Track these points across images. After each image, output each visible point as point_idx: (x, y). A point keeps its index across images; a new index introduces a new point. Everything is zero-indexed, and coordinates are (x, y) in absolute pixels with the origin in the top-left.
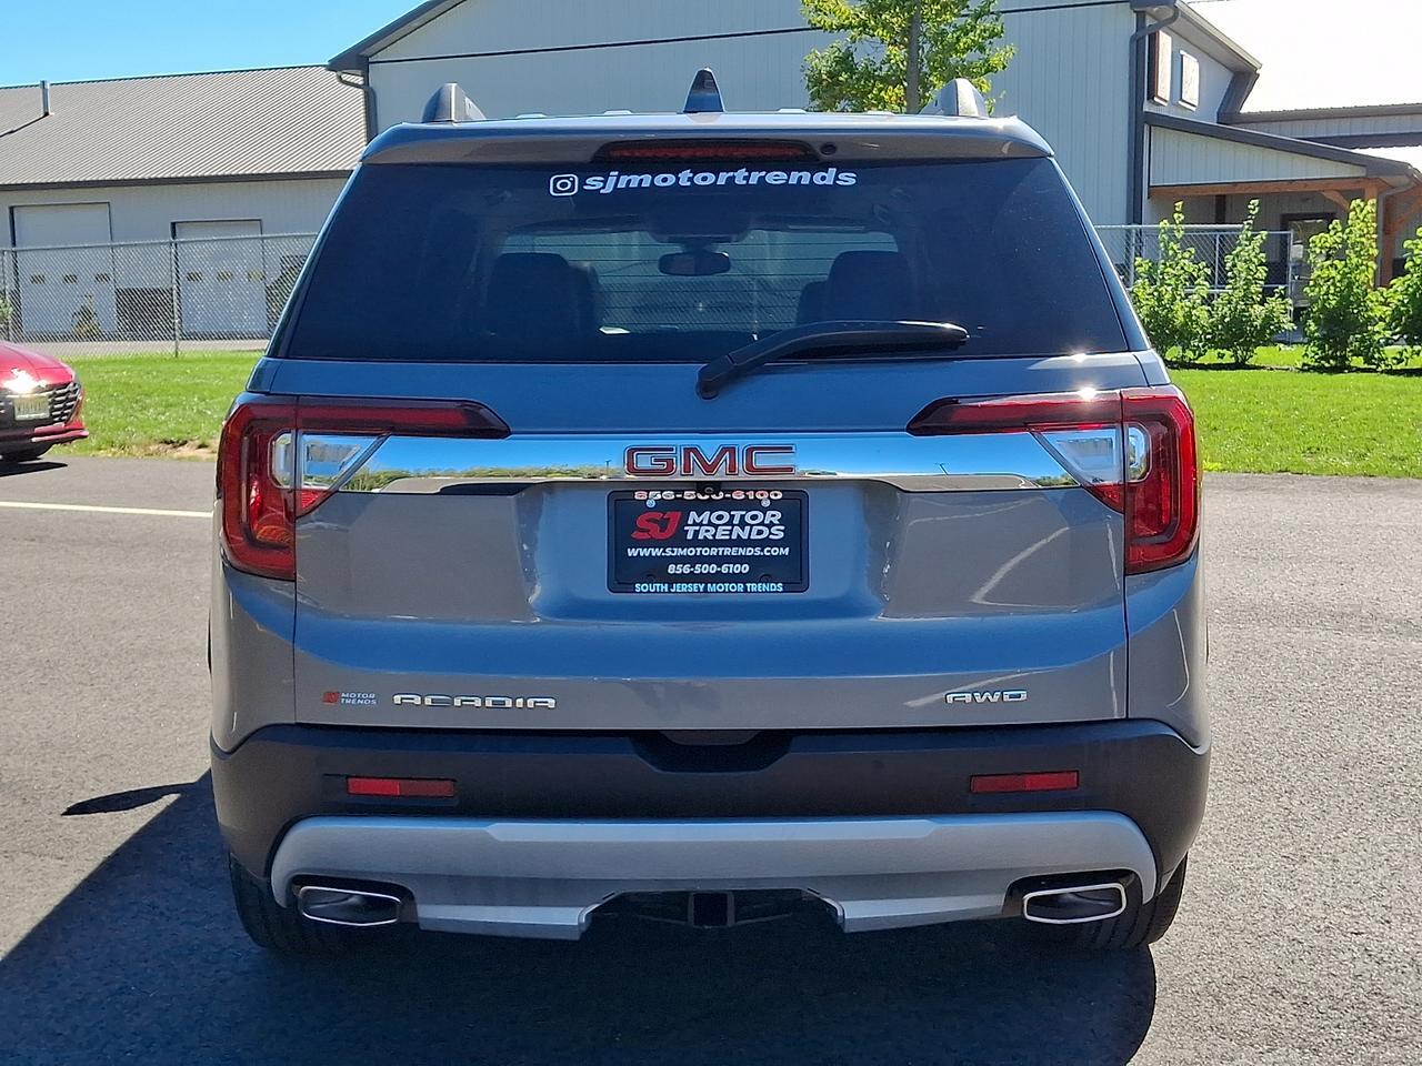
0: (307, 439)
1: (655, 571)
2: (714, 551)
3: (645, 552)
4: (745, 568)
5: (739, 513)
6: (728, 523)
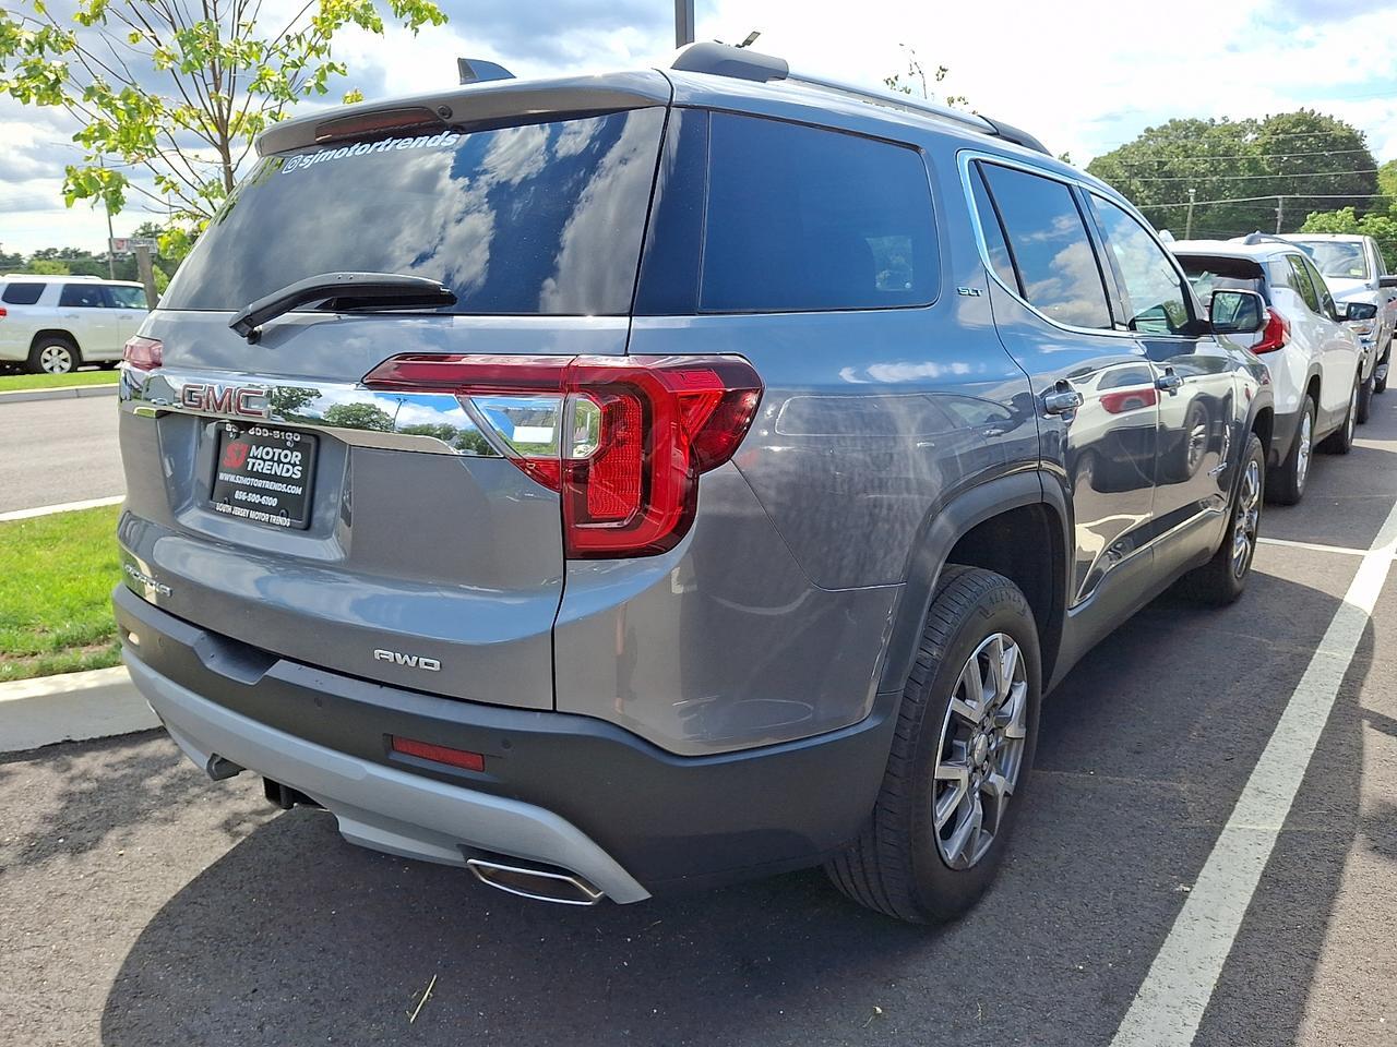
2: (261, 483)
5: (277, 451)
6: (272, 460)
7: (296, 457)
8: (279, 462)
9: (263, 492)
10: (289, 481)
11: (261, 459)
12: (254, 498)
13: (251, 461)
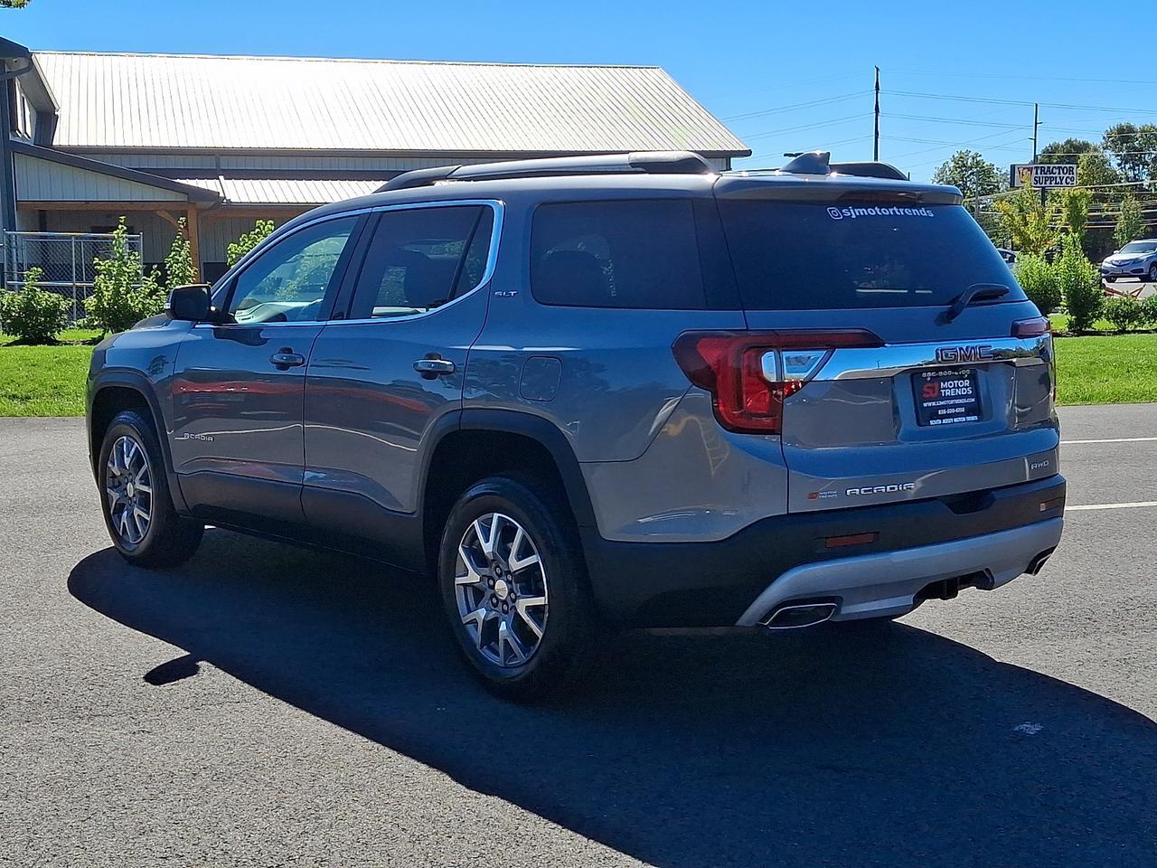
0: (785, 354)
1: (934, 414)
2: (952, 402)
3: (930, 404)
4: (963, 410)
5: (956, 382)
6: (954, 387)
7: (967, 383)
8: (958, 387)
9: (955, 406)
10: (966, 396)
11: (948, 389)
12: (952, 411)
13: (943, 391)
